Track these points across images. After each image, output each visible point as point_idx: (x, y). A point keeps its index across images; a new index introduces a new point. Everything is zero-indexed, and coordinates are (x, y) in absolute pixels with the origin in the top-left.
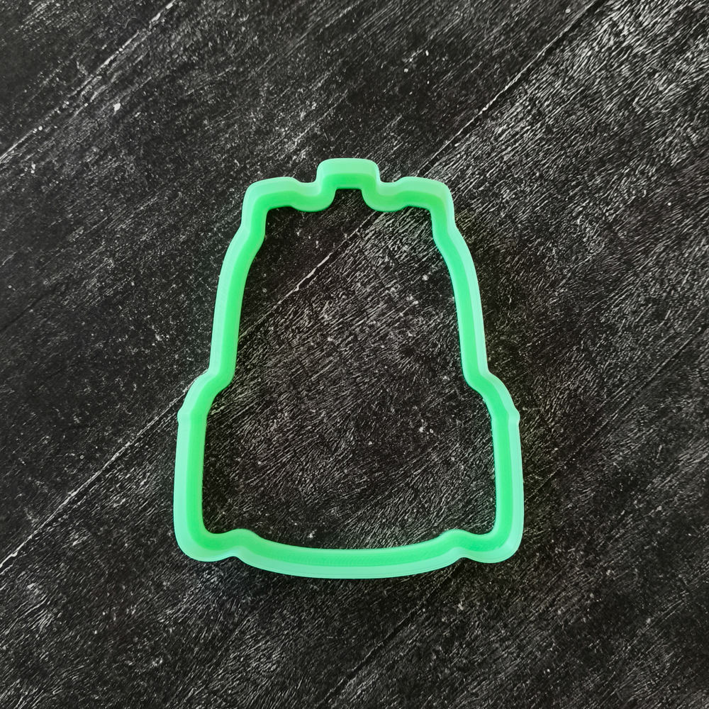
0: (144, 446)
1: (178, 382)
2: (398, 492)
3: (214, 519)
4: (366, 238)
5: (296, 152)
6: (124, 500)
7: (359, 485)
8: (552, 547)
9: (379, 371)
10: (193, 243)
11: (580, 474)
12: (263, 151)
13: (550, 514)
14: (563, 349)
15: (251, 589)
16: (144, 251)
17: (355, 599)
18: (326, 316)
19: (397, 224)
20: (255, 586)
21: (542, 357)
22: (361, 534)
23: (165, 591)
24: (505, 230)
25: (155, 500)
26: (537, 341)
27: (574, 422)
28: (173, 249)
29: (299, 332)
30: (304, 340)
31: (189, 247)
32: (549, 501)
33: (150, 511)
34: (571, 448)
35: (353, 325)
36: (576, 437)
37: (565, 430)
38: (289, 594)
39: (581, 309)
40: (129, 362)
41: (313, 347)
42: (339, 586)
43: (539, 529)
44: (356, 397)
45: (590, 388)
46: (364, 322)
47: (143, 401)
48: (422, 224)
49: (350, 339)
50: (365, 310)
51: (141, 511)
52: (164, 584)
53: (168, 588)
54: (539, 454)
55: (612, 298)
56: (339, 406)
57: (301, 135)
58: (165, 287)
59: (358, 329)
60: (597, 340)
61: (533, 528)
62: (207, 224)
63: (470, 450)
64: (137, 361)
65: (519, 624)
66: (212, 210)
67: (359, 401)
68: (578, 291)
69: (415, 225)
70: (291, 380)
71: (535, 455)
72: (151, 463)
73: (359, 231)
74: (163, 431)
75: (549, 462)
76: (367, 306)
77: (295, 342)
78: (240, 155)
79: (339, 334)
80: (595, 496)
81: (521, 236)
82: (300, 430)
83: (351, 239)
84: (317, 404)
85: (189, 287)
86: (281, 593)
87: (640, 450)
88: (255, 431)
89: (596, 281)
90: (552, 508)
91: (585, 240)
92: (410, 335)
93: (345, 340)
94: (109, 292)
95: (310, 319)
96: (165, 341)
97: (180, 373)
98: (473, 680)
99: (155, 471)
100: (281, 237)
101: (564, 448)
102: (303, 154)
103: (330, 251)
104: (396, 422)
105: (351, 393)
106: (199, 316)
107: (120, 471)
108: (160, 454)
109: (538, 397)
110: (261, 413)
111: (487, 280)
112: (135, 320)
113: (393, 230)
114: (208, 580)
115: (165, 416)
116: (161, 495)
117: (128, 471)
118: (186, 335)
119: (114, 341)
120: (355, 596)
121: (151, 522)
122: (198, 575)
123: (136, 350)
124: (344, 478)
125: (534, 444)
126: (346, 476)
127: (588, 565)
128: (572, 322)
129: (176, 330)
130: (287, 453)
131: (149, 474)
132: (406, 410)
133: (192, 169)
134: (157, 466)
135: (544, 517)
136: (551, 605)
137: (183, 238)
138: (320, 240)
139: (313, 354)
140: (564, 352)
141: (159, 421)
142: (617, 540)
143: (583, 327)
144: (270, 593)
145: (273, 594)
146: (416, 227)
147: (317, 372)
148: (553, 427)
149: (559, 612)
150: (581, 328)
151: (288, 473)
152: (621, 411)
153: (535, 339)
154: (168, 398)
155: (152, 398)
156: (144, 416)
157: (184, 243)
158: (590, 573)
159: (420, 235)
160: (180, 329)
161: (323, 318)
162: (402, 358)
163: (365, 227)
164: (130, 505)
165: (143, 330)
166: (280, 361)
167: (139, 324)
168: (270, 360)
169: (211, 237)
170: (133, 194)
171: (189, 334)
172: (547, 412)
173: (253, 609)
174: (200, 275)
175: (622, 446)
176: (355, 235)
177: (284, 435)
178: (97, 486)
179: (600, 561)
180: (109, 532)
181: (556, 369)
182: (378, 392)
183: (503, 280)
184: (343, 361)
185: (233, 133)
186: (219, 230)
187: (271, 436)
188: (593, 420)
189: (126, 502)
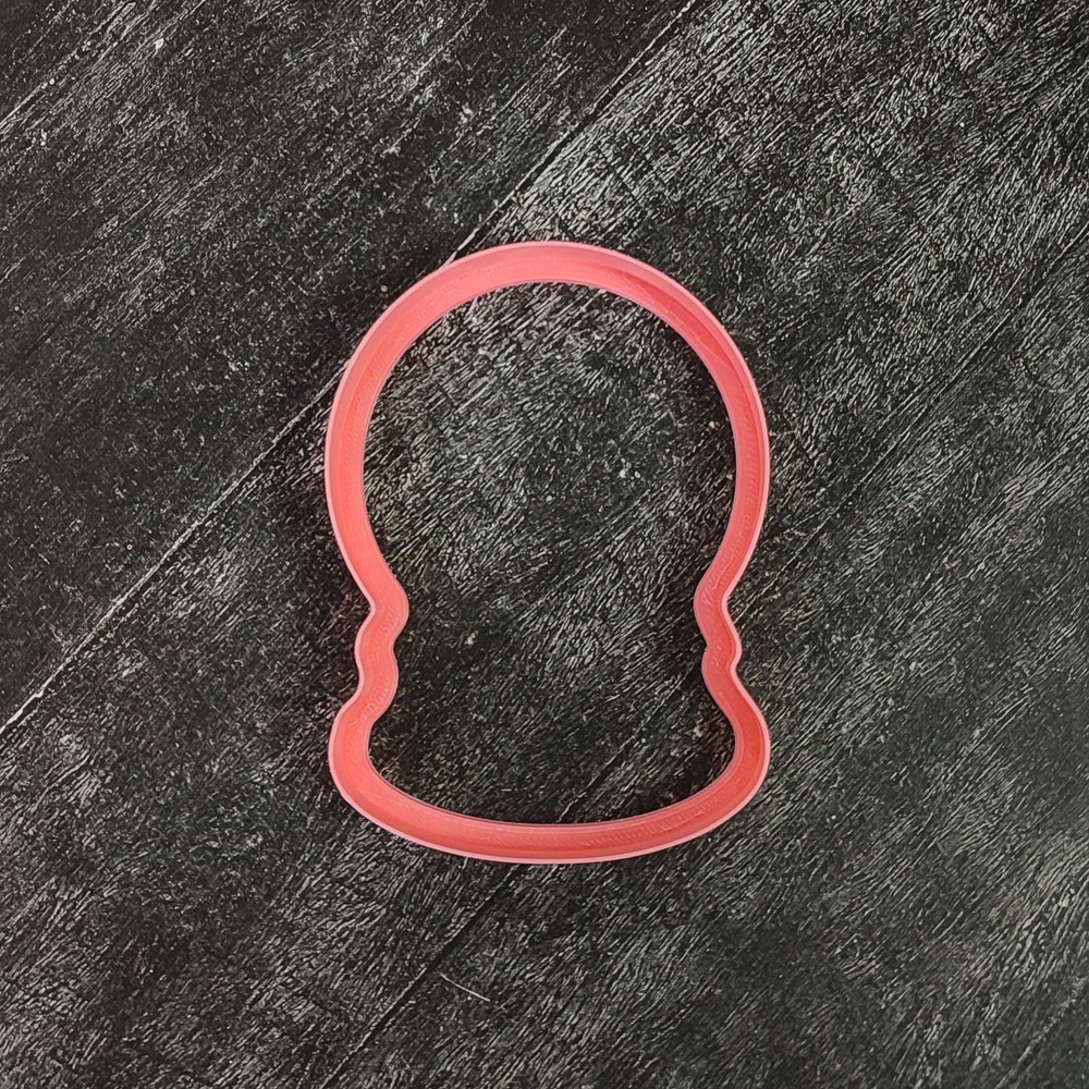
0: (219, 525)
1: (265, 429)
2: (595, 567)
3: (326, 626)
4: (526, 205)
5: (417, 90)
6: (193, 606)
7: (536, 562)
8: (827, 636)
9: (556, 392)
10: (278, 229)
11: (861, 524)
12: (371, 92)
13: (820, 585)
14: (822, 343)
15: (385, 725)
16: (206, 245)
17: (540, 731)
18: (474, 319)
19: (569, 181)
20: (392, 720)
21: (792, 357)
22: (544, 633)
23: (259, 736)
24: (726, 179)
25: (239, 603)
26: (784, 334)
27: (846, 448)
28: (248, 239)
29: (437, 345)
30: (445, 355)
31: (271, 235)
32: (819, 566)
33: (233, 620)
34: (846, 486)
35: (513, 329)
36: (851, 469)
37: (833, 461)
38: (442, 730)
39: (845, 284)
40: (191, 406)
41: (458, 364)
42: (515, 714)
43: (806, 610)
44: (524, 433)
45: (866, 397)
46: (531, 323)
47: (214, 459)
48: (604, 178)
49: (511, 349)
50: (530, 307)
51: (219, 622)
52: (258, 725)
53: (264, 731)
54: (798, 498)
55: (888, 265)
56: (501, 447)
57: (424, 65)
58: (239, 294)
59: (521, 335)
60: (871, 326)
61: (797, 609)
62: (297, 200)
63: (696, 499)
64: (203, 403)
65: (786, 752)
66: (303, 180)
67: (529, 438)
68: (838, 258)
69: (595, 181)
70: (429, 415)
71: (792, 501)
72: (229, 550)
73: (515, 195)
74: (246, 501)
75: (814, 510)
76: (533, 301)
77: (432, 360)
78: (339, 99)
79: (495, 342)
80: (885, 556)
81: (749, 185)
82: (446, 487)
83: (505, 208)
84: (469, 446)
85: (274, 290)
86: (430, 729)
87: (947, 482)
88: (380, 492)
89: (863, 243)
90: (824, 576)
91: (843, 184)
92: (597, 338)
93: (503, 351)
94: (159, 307)
95: (451, 325)
96: (243, 371)
97: (266, 416)
98: (722, 840)
99: (236, 561)
100: (404, 212)
101: (833, 487)
102: (428, 92)
103: (475, 226)
104: (584, 465)
105: (517, 428)
106: (291, 331)
107: (186, 563)
108: (243, 535)
109: (790, 415)
110: (388, 465)
111: (704, 251)
112: (198, 344)
113: (564, 190)
114: (322, 716)
115: (249, 479)
116: (247, 595)
117: (198, 563)
118: (273, 360)
119: (169, 376)
120: (541, 727)
121: (235, 636)
122: (307, 709)
123: (201, 387)
124: (514, 553)
125: (789, 485)
126: (517, 549)
127: (882, 657)
128: (832, 303)
129: (259, 355)
130: (428, 520)
131: (227, 566)
132: (599, 447)
133: (270, 124)
134: (240, 553)
135: (812, 591)
136: (832, 721)
137: (262, 222)
138: (459, 211)
139: (458, 375)
140: (824, 347)
141: (240, 487)
142: (921, 618)
143: (849, 309)
144: (414, 730)
145: (419, 730)
146: (596, 184)
147: (466, 400)
148: (815, 458)
149: (844, 730)
150: (846, 311)
151: (431, 550)
152: (915, 427)
153: (780, 332)
154: (250, 453)
155: (227, 455)
156: (217, 480)
157: (263, 229)
158: (885, 669)
159: (603, 195)
160: (265, 353)
161: (470, 322)
162: (588, 372)
163: (524, 189)
164: (203, 613)
165: (211, 358)
166: (411, 388)
167: (205, 350)
168: (397, 387)
169: (302, 218)
170: (186, 166)
171: (279, 358)
172: (806, 436)
173: (391, 754)
174: (291, 273)
175: (920, 479)
176: (510, 202)
177: (422, 495)
178: (152, 588)
179: (900, 650)
180: (174, 654)
181: (814, 373)
182: (556, 422)
183: (728, 249)
184: (504, 382)
185: (326, 68)
186: (314, 207)
187: (404, 497)
188: (874, 444)
189: (197, 608)
